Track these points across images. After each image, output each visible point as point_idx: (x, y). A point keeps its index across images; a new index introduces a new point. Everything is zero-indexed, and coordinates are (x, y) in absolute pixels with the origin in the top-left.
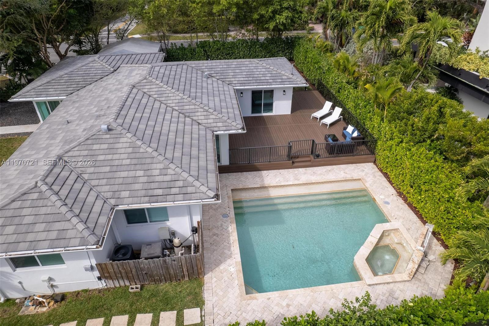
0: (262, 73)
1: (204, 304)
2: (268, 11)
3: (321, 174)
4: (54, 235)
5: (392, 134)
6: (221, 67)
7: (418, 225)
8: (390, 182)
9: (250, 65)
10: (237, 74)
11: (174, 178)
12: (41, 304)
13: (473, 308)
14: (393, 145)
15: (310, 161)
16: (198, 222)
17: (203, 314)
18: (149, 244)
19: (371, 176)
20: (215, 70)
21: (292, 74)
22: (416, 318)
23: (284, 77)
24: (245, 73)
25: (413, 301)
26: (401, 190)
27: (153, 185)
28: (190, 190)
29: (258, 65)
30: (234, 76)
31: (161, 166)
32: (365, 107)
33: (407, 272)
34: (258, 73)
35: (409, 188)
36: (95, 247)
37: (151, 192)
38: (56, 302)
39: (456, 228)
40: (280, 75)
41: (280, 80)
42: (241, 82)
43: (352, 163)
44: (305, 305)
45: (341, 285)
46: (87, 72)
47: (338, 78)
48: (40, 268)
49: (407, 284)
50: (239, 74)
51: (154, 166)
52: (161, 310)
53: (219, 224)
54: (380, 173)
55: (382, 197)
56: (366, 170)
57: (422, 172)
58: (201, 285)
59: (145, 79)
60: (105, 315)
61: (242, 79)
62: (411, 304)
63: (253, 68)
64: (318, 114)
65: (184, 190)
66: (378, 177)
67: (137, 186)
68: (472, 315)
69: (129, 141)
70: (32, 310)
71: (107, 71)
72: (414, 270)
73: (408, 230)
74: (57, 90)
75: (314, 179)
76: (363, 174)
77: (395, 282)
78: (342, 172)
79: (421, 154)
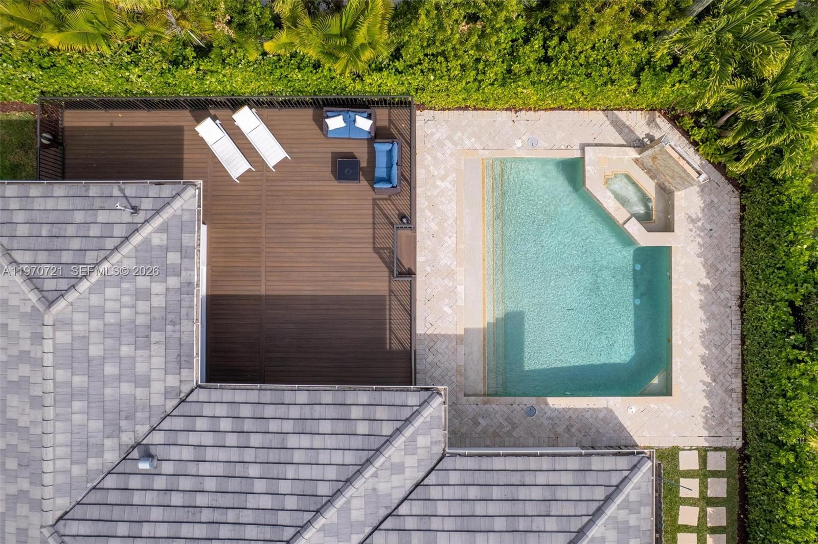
1: (675, 447)
17: (688, 448)
19: (460, 134)
52: (677, 496)
53: (546, 422)
55: (519, 143)
56: (439, 136)
66: (464, 122)
76: (451, 146)
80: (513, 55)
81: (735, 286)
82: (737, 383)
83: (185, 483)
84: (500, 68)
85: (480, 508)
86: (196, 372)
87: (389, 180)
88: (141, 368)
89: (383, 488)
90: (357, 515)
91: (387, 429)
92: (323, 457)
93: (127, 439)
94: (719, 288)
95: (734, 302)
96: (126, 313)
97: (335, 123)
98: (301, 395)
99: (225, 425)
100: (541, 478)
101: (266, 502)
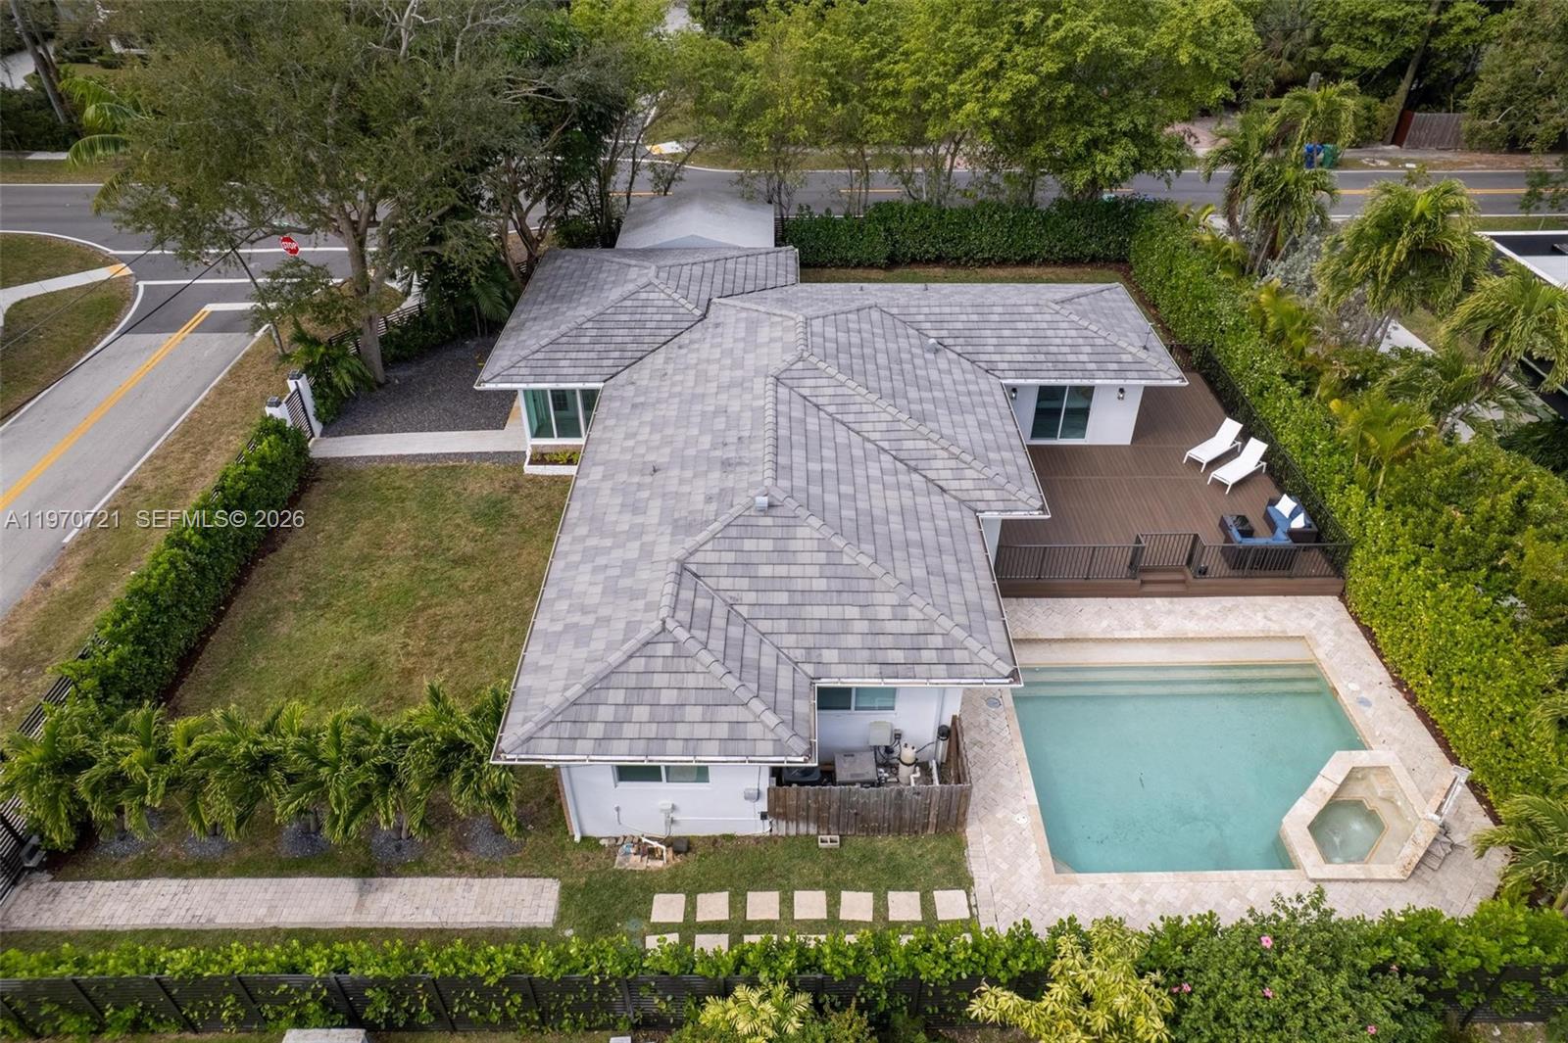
0: (1069, 341)
1: (972, 883)
2: (1073, 141)
3: (1208, 617)
4: (723, 731)
5: (1394, 540)
6: (964, 317)
7: (1436, 762)
8: (1377, 650)
9: (1038, 317)
10: (1006, 341)
11: (924, 627)
12: (651, 853)
13: (1525, 940)
14: (1393, 565)
15: (1183, 582)
16: (954, 717)
17: (973, 903)
18: (849, 753)
19: (1331, 632)
20: (951, 327)
21: (1145, 348)
22: (1409, 944)
23: (1125, 358)
24: (1026, 341)
25: (1405, 913)
26: (1403, 676)
27: (884, 641)
28: (959, 656)
29: (1058, 317)
30: (999, 348)
31: (893, 599)
32: (1330, 455)
33: (1399, 863)
34: (1058, 341)
35: (1423, 674)
36: (801, 759)
37: (880, 656)
38: (677, 852)
39: (1523, 781)
40: (1117, 350)
41: (1115, 366)
42: (1017, 366)
43: (1285, 594)
44: (1178, 904)
45: (1254, 874)
46: (638, 317)
47: (1262, 360)
48: (662, 786)
49: (1398, 886)
50: (1011, 341)
51: (878, 598)
52: (889, 888)
53: (982, 719)
54: (1353, 626)
55: (1354, 687)
56: (1319, 614)
57: (1457, 644)
58: (961, 846)
59: (801, 359)
60: (779, 887)
61: (1020, 358)
62: (1402, 919)
63: (1045, 325)
64: (1204, 452)
65: (947, 656)
66: (1349, 636)
67: (852, 641)
68: (1520, 952)
69: (816, 535)
70: (636, 862)
71: (685, 318)
72: (1416, 860)
73: (1411, 771)
74: (578, 363)
75: (1192, 627)
76: (1312, 624)
77: (1372, 881)
78: (1260, 616)
79: (1460, 600)
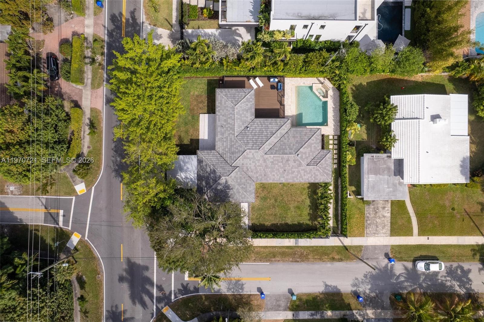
80: (301, 70)
81: (339, 107)
82: (339, 124)
83: (254, 131)
84: (299, 72)
85: (296, 135)
86: (254, 117)
87: (281, 89)
88: (247, 115)
89: (282, 132)
90: (279, 136)
91: (283, 124)
92: (274, 128)
93: (245, 126)
94: (336, 108)
95: (338, 110)
96: (245, 107)
97: (272, 80)
98: (270, 120)
99: (259, 124)
100: (305, 131)
101: (266, 134)
